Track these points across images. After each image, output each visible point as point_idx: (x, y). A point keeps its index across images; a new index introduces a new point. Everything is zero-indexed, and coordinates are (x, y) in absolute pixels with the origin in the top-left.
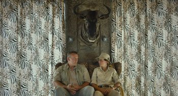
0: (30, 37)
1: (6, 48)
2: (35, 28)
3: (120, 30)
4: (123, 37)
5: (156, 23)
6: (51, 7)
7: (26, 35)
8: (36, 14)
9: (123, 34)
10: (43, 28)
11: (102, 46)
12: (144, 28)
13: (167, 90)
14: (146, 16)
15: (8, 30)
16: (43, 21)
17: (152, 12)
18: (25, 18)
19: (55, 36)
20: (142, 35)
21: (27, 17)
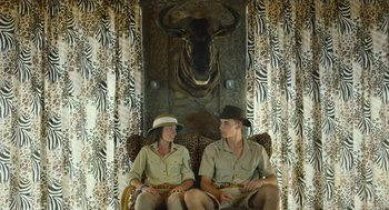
0: (67, 80)
1: (26, 104)
2: (78, 59)
3: (262, 62)
4: (269, 78)
5: (335, 48)
6: (112, 14)
7: (60, 76)
8: (80, 31)
9: (269, 71)
10: (94, 59)
11: (222, 98)
12: (311, 58)
13: (363, 194)
14: (314, 33)
15: (29, 64)
16: (95, 44)
17: (327, 24)
18: (56, 38)
19: (121, 76)
20: (307, 74)
21: (61, 37)
